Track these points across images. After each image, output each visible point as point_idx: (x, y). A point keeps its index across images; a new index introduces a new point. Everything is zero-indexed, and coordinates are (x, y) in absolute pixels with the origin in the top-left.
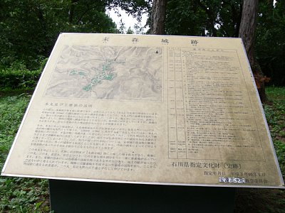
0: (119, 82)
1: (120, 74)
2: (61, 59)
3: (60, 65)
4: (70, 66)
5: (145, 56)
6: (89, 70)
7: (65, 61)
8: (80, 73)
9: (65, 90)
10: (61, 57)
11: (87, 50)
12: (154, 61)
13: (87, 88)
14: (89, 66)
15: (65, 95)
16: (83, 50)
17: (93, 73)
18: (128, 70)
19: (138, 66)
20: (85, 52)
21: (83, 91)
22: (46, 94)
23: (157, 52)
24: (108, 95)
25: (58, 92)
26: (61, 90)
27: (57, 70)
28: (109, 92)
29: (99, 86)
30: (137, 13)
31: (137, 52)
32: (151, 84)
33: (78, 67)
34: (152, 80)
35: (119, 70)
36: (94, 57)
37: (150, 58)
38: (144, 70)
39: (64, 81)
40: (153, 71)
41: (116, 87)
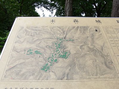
0: (74, 60)
1: (73, 52)
2: (18, 39)
3: (17, 45)
4: (26, 46)
5: (88, 34)
6: (44, 49)
7: (22, 40)
8: (37, 52)
9: (24, 71)
10: (18, 37)
11: (39, 30)
12: (97, 38)
13: (45, 68)
14: (43, 44)
15: (24, 77)
16: (36, 30)
17: (48, 51)
18: (79, 47)
19: (85, 43)
20: (38, 32)
21: (42, 72)
22: (5, 77)
23: (96, 31)
24: (68, 75)
25: (17, 74)
26: (20, 71)
27: (14, 49)
28: (67, 71)
29: (56, 65)
30: (51, 10)
31: (80, 31)
32: (102, 60)
33: (33, 46)
34: (103, 56)
35: (70, 47)
36: (47, 36)
37: (93, 35)
38: (92, 47)
39: (22, 61)
40: (99, 47)
41: (72, 65)
